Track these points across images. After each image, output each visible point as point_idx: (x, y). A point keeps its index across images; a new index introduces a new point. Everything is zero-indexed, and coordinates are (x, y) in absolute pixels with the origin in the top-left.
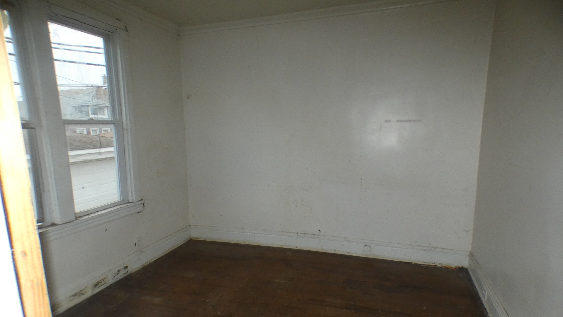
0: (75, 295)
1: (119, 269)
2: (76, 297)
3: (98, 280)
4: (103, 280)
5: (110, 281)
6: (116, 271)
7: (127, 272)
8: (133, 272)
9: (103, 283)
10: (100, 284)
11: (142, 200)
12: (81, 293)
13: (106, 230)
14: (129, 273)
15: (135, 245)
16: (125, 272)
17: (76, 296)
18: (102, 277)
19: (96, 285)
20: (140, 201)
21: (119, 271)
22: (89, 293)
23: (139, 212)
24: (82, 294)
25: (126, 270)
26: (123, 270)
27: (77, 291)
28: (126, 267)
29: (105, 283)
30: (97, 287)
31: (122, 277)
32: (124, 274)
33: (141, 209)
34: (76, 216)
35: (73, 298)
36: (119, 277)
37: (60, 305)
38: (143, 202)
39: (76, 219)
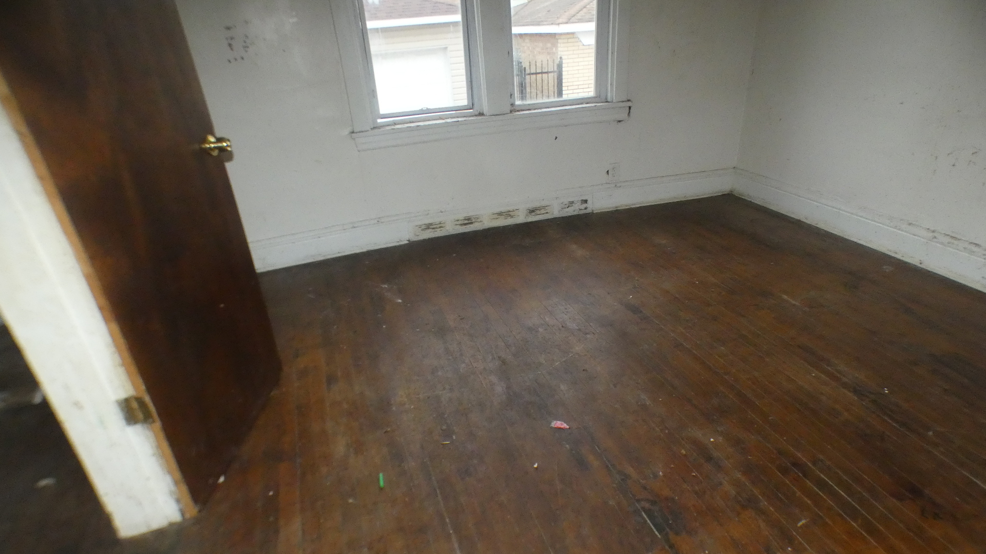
0: (500, 214)
1: (571, 200)
2: (500, 217)
3: (536, 205)
4: (544, 207)
5: (556, 211)
6: (566, 201)
7: (586, 209)
8: (595, 212)
9: (543, 211)
10: (538, 212)
11: (629, 100)
12: (508, 214)
13: (556, 138)
14: (589, 211)
15: (608, 172)
17: (501, 215)
18: (543, 203)
19: (532, 211)
20: (623, 102)
21: (572, 203)
22: (521, 218)
23: (620, 121)
24: (510, 215)
25: (584, 206)
26: (579, 203)
27: (503, 209)
28: (586, 201)
29: (547, 213)
30: (533, 214)
31: (576, 213)
32: (580, 210)
33: (623, 115)
34: (512, 108)
35: (497, 217)
36: (570, 212)
37: (479, 220)
38: (629, 104)
39: (511, 112)
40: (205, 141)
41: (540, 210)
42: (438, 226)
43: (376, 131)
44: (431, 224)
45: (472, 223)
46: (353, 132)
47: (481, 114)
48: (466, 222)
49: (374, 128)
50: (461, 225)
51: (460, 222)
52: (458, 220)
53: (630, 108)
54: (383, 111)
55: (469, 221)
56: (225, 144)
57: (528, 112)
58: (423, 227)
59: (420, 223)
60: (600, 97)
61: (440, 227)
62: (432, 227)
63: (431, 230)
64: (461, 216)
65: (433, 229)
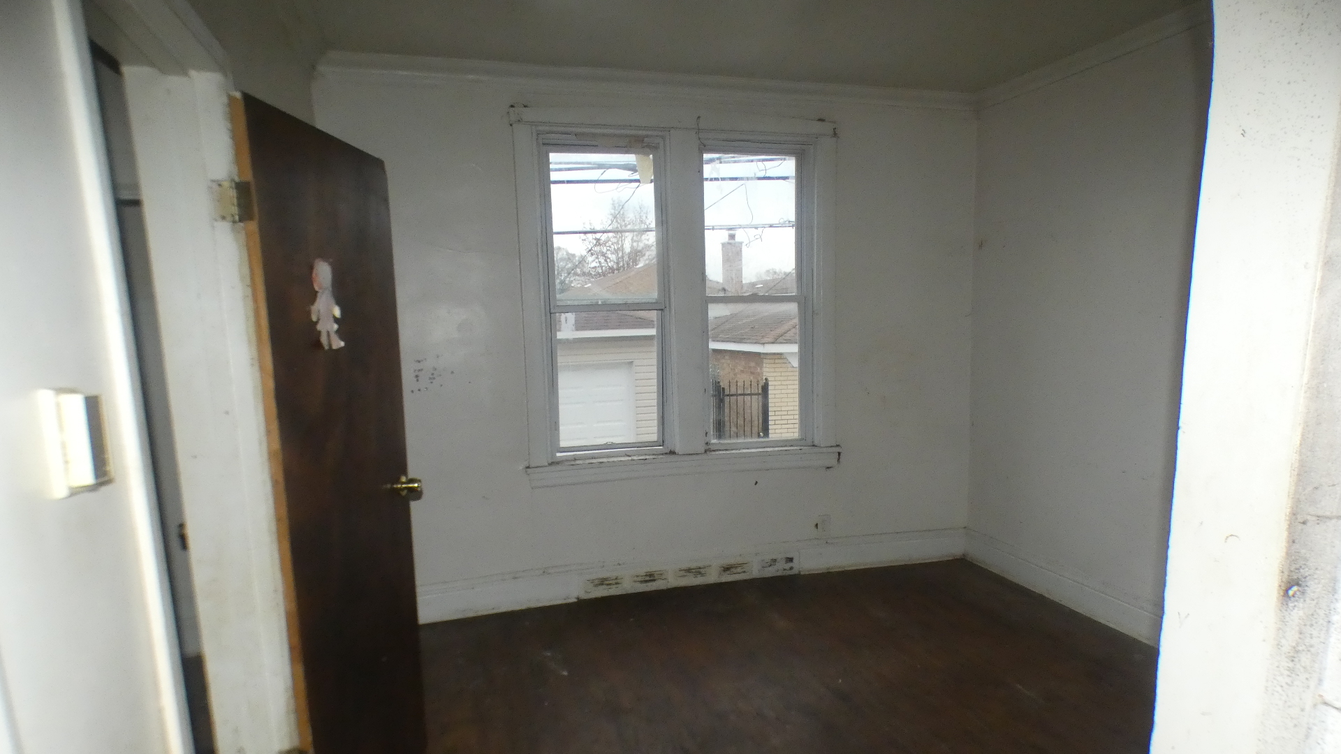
0: (689, 570)
1: (774, 557)
2: (688, 574)
3: (732, 561)
4: (741, 565)
5: (755, 571)
6: (768, 558)
7: (791, 568)
8: (802, 573)
9: (739, 570)
10: (734, 570)
11: (838, 446)
12: (698, 571)
13: (756, 483)
14: (795, 571)
15: (817, 525)
16: (788, 566)
17: (690, 572)
18: (740, 560)
19: (727, 569)
20: (831, 447)
21: (774, 561)
22: (713, 577)
23: (828, 468)
24: (700, 573)
25: (790, 565)
26: (783, 562)
27: (693, 565)
28: (791, 560)
29: (744, 572)
30: (728, 572)
31: (779, 574)
32: (785, 570)
33: (833, 462)
34: (707, 447)
35: (685, 574)
36: (770, 572)
37: (664, 577)
38: (838, 449)
39: (706, 451)
40: (398, 481)
41: (736, 567)
42: (614, 582)
43: (553, 468)
44: (606, 579)
45: (654, 580)
46: (528, 467)
47: (672, 453)
48: (648, 578)
49: (551, 464)
50: (641, 582)
51: (640, 579)
52: (637, 576)
53: (839, 454)
54: (563, 444)
55: (651, 577)
56: (416, 485)
57: (724, 452)
58: (596, 582)
59: (594, 576)
60: (806, 442)
61: (617, 583)
62: (607, 582)
63: (604, 587)
64: (642, 571)
65: (608, 585)
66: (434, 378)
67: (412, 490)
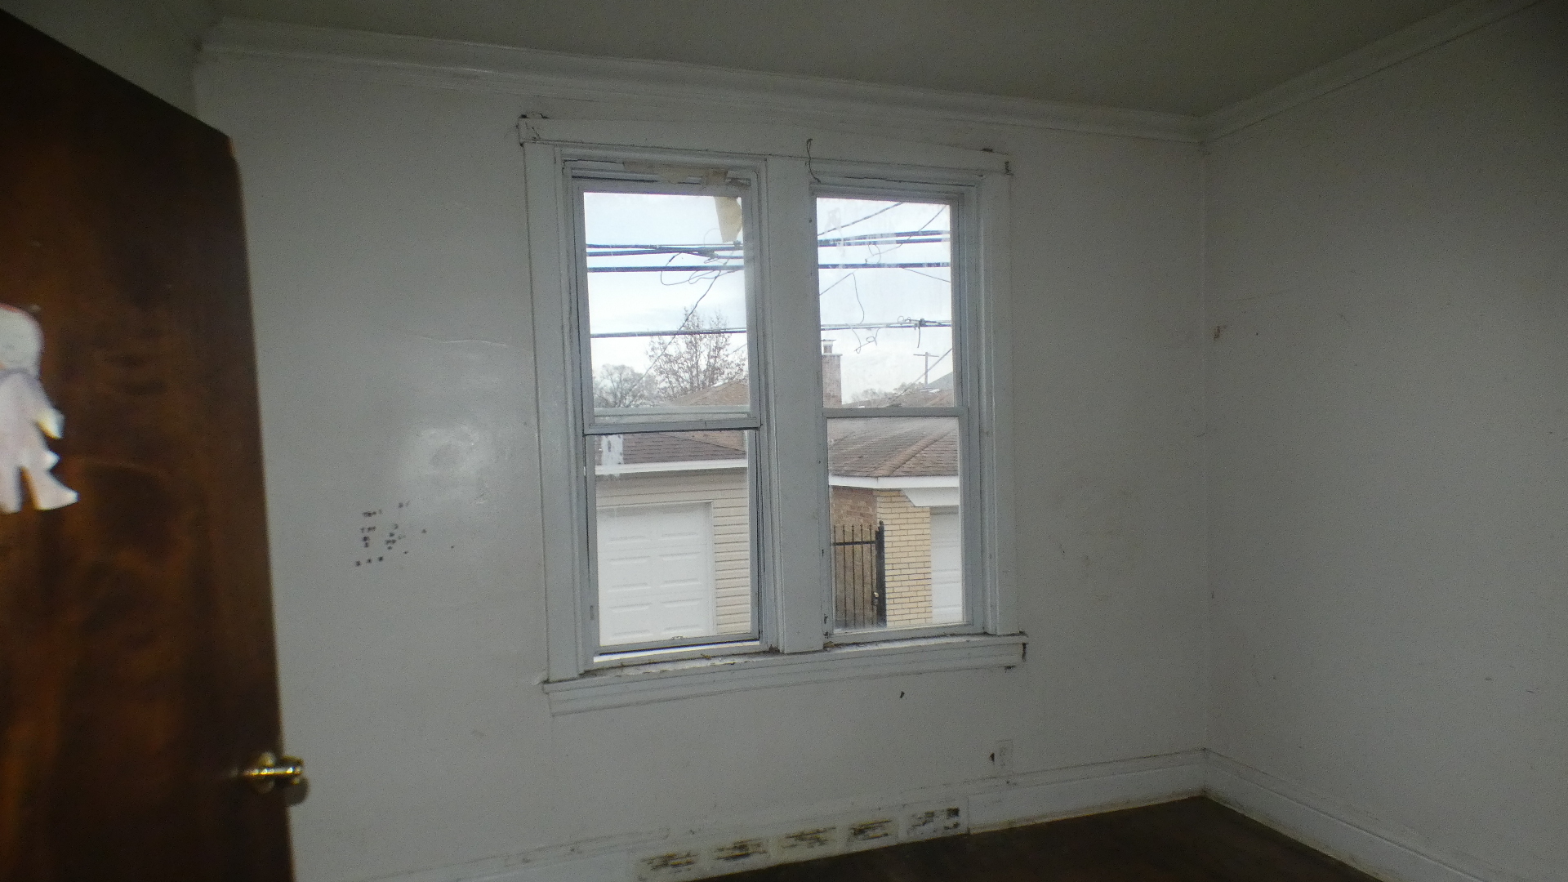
0: (801, 837)
1: (930, 809)
2: (799, 842)
3: (866, 819)
4: (881, 824)
5: (902, 833)
6: (921, 811)
7: (956, 825)
8: (973, 832)
9: (879, 832)
10: (871, 833)
11: (1022, 633)
12: (815, 837)
13: (903, 694)
14: (962, 830)
15: (993, 756)
16: (951, 822)
17: (803, 840)
18: (880, 816)
19: (860, 831)
20: (1013, 635)
21: (930, 815)
22: (837, 846)
23: (1009, 667)
24: (818, 840)
25: (955, 820)
26: (944, 816)
27: (808, 828)
28: (955, 812)
29: (886, 835)
30: (861, 837)
31: (939, 835)
32: (947, 828)
33: (1015, 659)
34: (827, 641)
35: (794, 843)
36: (927, 832)
37: (761, 849)
38: (1023, 639)
39: (826, 647)
40: (253, 761)
41: (874, 829)
42: (684, 861)
43: (588, 681)
44: (671, 857)
45: (747, 855)
46: (547, 682)
47: (773, 651)
48: (737, 852)
49: (587, 673)
50: (727, 859)
51: (725, 854)
52: (722, 850)
53: (1024, 645)
54: (607, 639)
55: (742, 850)
56: (290, 771)
57: (854, 649)
58: (656, 862)
59: (652, 854)
60: (974, 628)
61: (689, 863)
62: (672, 862)
63: (670, 869)
64: (730, 840)
65: (675, 866)
66: (394, 542)
67: (282, 781)
